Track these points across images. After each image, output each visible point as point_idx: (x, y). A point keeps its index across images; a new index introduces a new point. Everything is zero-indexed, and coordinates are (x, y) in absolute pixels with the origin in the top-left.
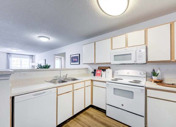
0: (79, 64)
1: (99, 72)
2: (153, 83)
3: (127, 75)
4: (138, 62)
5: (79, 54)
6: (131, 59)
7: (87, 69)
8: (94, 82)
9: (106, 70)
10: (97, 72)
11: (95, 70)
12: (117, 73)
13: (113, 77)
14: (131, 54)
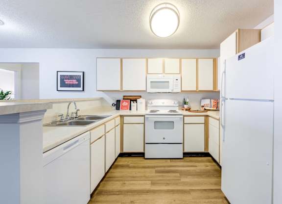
0: (83, 90)
1: (125, 104)
2: (184, 111)
3: (162, 105)
4: (175, 91)
5: (83, 73)
6: (168, 87)
7: (102, 99)
8: (124, 117)
9: (138, 100)
10: (122, 103)
11: (118, 101)
12: (152, 103)
13: (146, 109)
14: (168, 82)
